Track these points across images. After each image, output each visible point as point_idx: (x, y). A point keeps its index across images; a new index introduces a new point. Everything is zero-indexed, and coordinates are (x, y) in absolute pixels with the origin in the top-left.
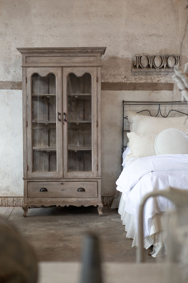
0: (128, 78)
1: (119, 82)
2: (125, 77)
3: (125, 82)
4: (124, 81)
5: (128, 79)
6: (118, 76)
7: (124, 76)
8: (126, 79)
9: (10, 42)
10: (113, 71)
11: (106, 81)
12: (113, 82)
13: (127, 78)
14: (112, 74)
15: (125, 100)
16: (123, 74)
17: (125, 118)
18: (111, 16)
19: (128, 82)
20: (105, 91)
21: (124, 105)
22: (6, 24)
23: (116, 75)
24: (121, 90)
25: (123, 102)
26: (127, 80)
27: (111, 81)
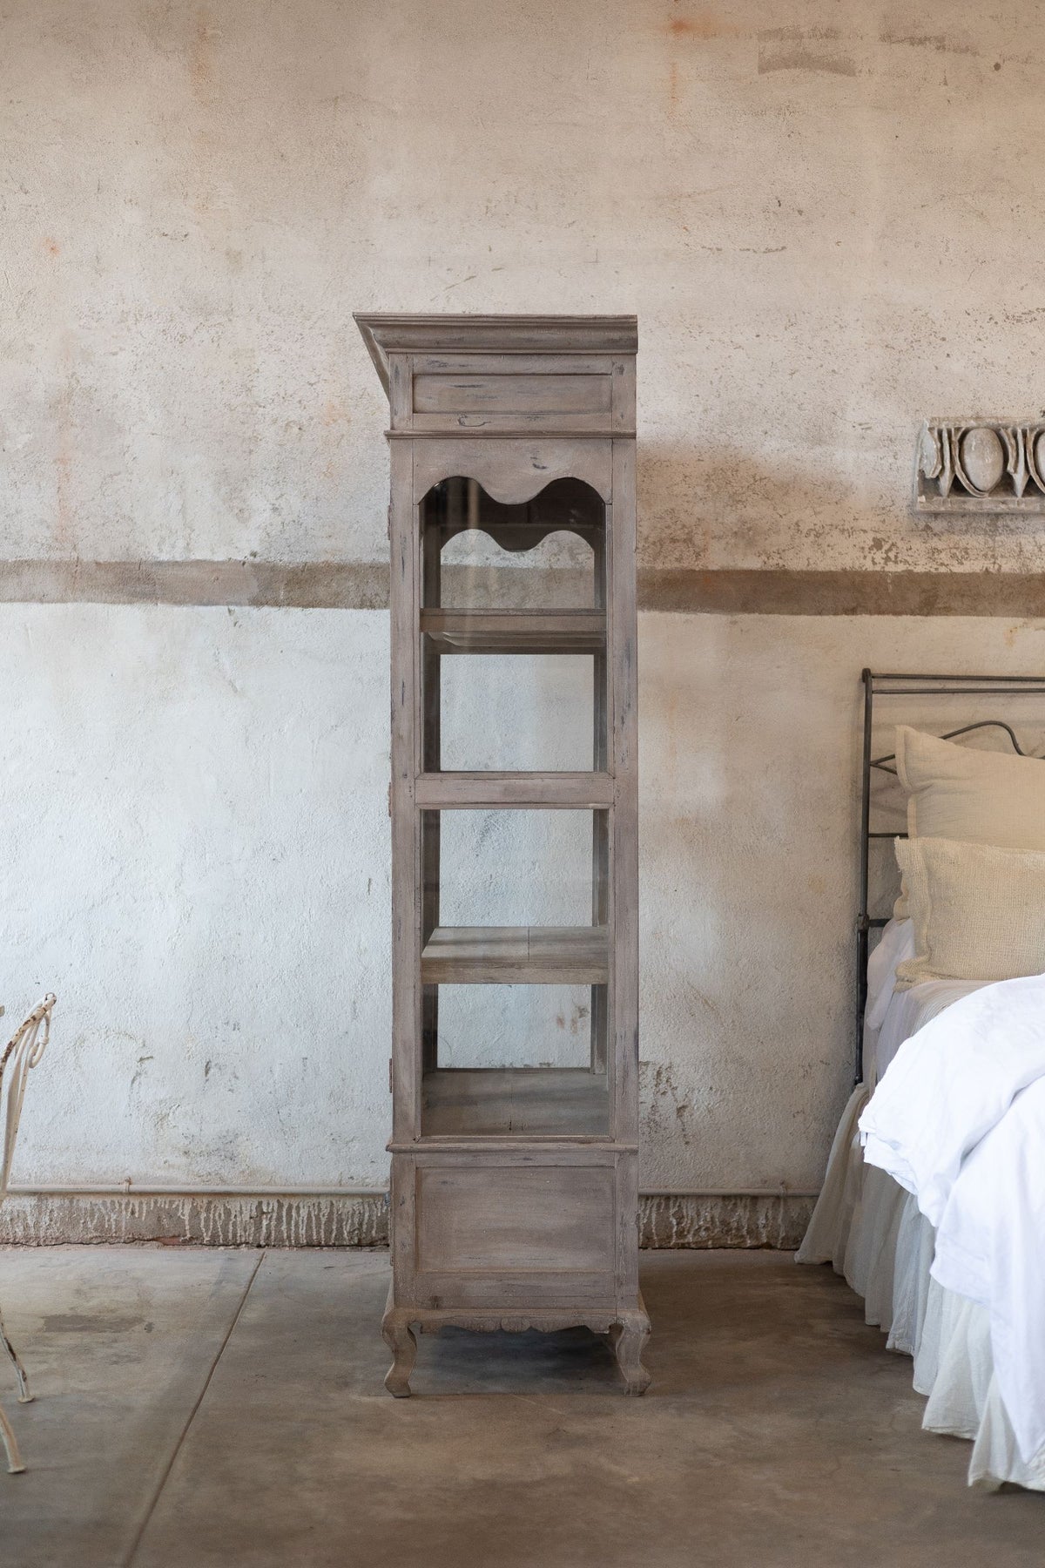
0: (890, 550)
1: (844, 570)
2: (878, 544)
3: (878, 568)
4: (869, 566)
5: (892, 555)
6: (835, 538)
7: (871, 535)
8: (879, 556)
9: (253, 350)
10: (809, 511)
11: (772, 564)
12: (812, 567)
13: (886, 547)
14: (804, 528)
15: (879, 666)
16: (862, 524)
17: (877, 764)
18: (800, 212)
19: (891, 568)
20: (765, 616)
21: (869, 692)
22: (234, 257)
23: (827, 529)
24: (852, 611)
25: (866, 675)
26: (887, 559)
27: (796, 563)
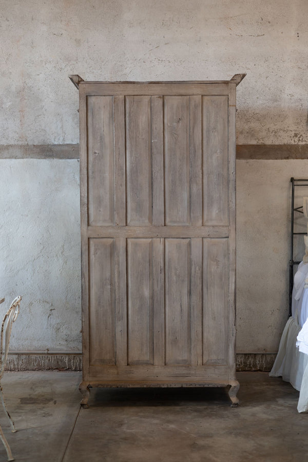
0: (300, 137)
1: (284, 144)
2: (296, 135)
3: (296, 143)
4: (293, 143)
5: (301, 139)
6: (281, 133)
7: (293, 132)
8: (296, 139)
9: (85, 73)
10: (272, 125)
11: (261, 142)
12: (274, 143)
13: (299, 136)
14: (271, 130)
15: (295, 178)
16: (290, 128)
17: (296, 210)
18: (269, 22)
19: (301, 143)
20: (258, 160)
21: (293, 186)
22: (78, 42)
23: (279, 130)
24: (287, 158)
25: (292, 180)
26: (299, 140)
27: (268, 142)
